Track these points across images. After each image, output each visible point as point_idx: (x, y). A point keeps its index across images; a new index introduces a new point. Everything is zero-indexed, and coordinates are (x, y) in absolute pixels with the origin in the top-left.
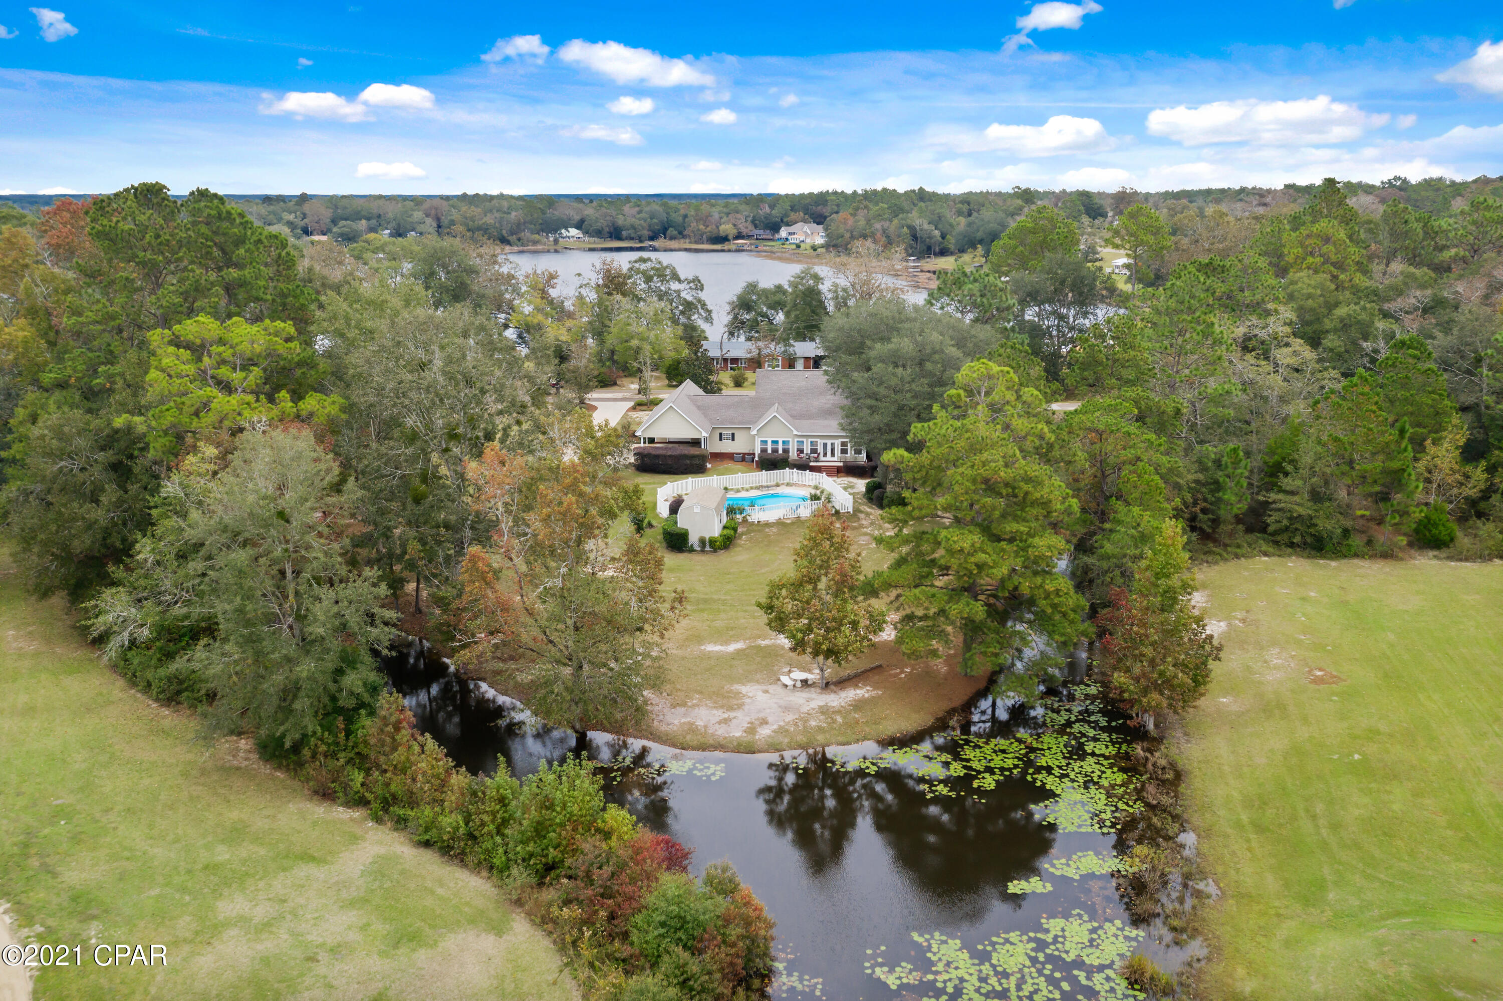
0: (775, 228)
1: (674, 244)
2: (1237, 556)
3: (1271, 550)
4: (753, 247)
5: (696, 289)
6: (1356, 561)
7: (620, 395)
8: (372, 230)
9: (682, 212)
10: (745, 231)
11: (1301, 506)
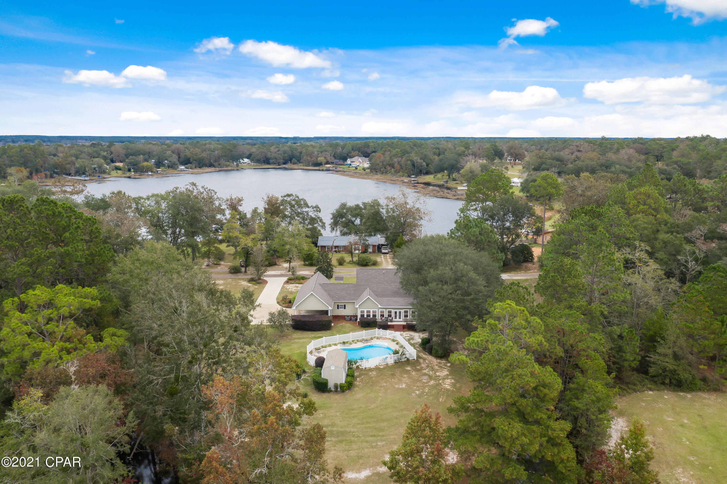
0: (345, 159)
1: (295, 166)
2: (635, 391)
3: (653, 387)
4: (334, 168)
5: (317, 211)
6: (700, 394)
7: (279, 273)
8: (146, 160)
9: (299, 150)
10: (330, 161)
11: (670, 364)
